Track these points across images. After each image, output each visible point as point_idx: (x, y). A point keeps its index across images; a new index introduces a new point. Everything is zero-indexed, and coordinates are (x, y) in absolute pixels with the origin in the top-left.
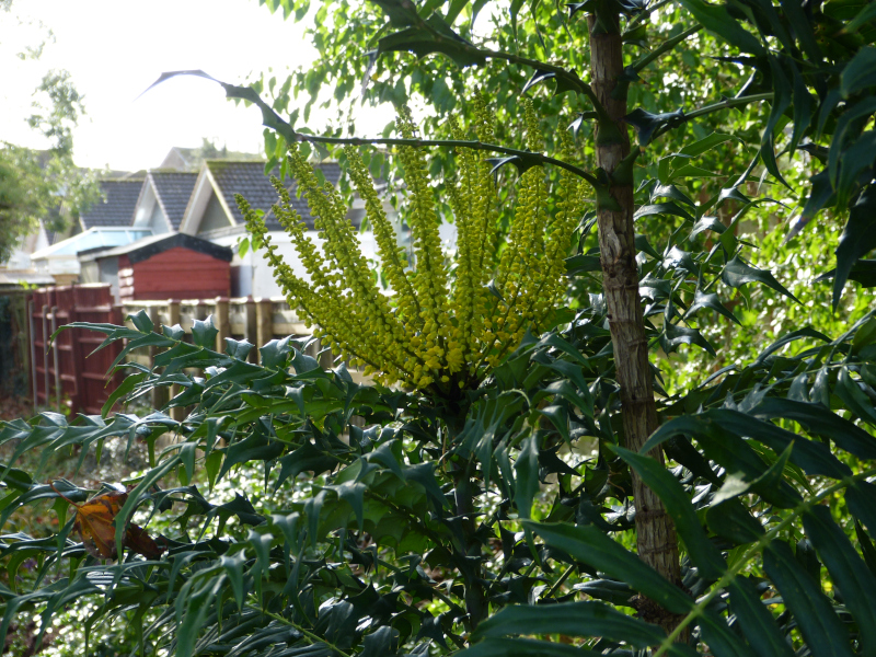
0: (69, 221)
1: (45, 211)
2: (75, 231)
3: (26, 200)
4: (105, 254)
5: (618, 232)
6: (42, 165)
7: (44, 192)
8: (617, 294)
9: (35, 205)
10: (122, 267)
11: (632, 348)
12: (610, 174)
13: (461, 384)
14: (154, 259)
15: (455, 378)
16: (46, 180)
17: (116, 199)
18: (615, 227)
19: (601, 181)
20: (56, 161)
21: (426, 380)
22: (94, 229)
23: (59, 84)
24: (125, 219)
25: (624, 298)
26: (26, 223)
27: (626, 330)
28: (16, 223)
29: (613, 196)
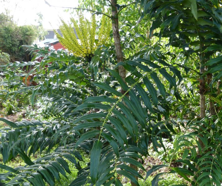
0: (43, 38)
1: (38, 36)
2: (44, 39)
3: (35, 34)
4: (49, 43)
5: (115, 27)
6: (37, 28)
7: (38, 32)
8: (116, 38)
9: (36, 35)
10: (51, 45)
11: (118, 48)
12: (114, 17)
13: (91, 56)
14: (57, 44)
15: (90, 55)
16: (38, 31)
17: (51, 34)
18: (115, 26)
19: (112, 18)
20: (40, 27)
21: (85, 55)
22: (47, 39)
23: (40, 14)
24: (53, 38)
25: (117, 39)
26: (35, 38)
27: (117, 45)
28: (33, 38)
29: (114, 21)
